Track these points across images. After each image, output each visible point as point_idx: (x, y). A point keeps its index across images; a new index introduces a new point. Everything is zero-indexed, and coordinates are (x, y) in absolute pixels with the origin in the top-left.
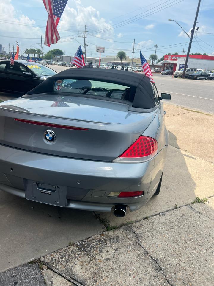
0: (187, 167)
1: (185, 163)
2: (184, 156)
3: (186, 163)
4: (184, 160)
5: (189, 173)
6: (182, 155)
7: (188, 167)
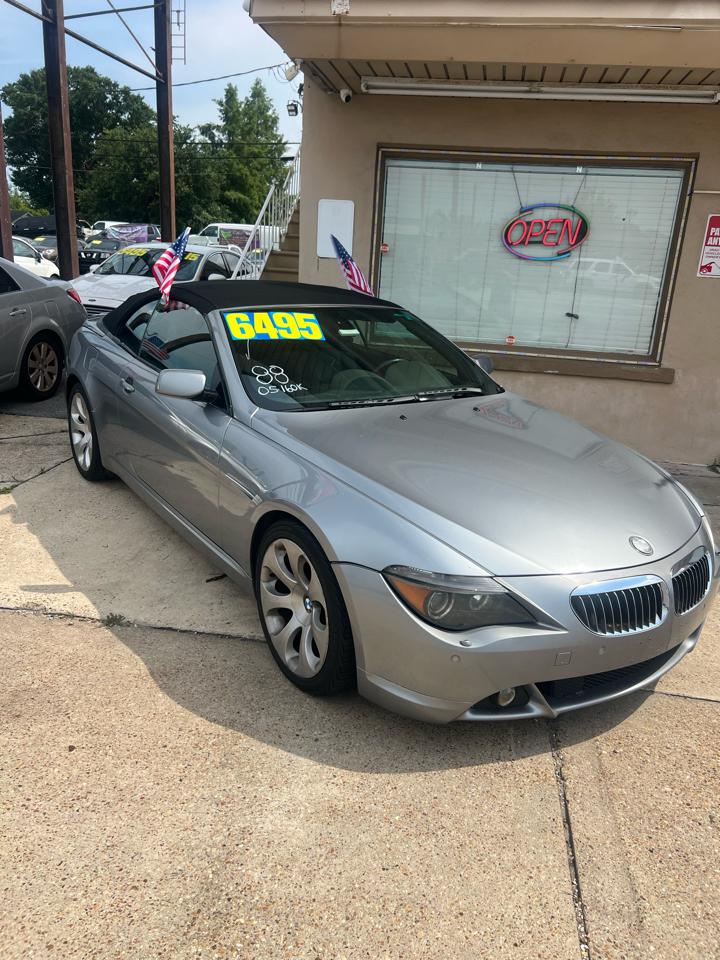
0: (47, 548)
1: (55, 558)
2: (69, 583)
3: (52, 561)
4: (61, 567)
5: (34, 534)
6: (77, 587)
7: (43, 550)
